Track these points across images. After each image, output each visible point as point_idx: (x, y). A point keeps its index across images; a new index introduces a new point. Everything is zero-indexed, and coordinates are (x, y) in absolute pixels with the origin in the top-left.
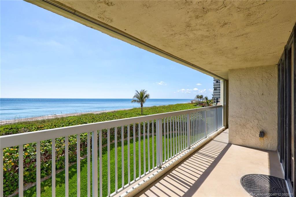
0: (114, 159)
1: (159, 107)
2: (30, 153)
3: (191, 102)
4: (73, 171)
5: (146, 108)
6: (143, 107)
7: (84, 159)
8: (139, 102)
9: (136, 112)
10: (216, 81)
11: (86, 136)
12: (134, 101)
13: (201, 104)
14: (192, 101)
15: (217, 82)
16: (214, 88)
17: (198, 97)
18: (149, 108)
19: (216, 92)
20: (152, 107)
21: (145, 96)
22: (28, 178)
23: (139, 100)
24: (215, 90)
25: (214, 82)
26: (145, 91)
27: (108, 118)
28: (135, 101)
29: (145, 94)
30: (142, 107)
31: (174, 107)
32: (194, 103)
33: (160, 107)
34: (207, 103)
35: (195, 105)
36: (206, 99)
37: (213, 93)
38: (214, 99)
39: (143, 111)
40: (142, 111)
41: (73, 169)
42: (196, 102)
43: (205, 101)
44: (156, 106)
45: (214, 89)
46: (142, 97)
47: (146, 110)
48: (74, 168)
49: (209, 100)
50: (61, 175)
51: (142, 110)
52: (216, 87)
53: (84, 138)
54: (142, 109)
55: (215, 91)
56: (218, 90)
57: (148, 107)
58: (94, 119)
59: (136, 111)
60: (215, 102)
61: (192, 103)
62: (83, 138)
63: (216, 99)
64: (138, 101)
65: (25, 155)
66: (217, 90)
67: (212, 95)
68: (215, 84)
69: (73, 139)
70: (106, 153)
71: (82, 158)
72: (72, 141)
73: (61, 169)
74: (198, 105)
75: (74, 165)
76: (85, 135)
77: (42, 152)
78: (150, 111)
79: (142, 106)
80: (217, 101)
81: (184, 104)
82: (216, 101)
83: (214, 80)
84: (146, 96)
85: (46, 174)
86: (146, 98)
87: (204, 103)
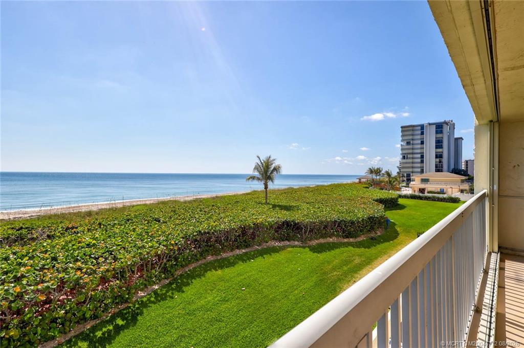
0: (206, 298)
1: (298, 189)
2: (25, 288)
3: (357, 181)
4: (118, 325)
5: (274, 191)
6: (268, 189)
7: (145, 296)
8: (261, 180)
9: (255, 198)
10: (406, 142)
11: (151, 249)
12: (251, 178)
13: (377, 184)
14: (360, 179)
15: (408, 143)
16: (403, 154)
17: (371, 171)
18: (281, 190)
19: (406, 163)
20: (285, 189)
21: (272, 168)
22: (17, 343)
23: (260, 176)
24: (404, 158)
25: (403, 143)
26: (271, 159)
27: (201, 211)
28: (253, 178)
29: (272, 164)
30: (266, 191)
31: (326, 190)
32: (365, 183)
33: (300, 189)
34: (390, 182)
35: (366, 186)
36: (389, 174)
37: (398, 165)
38: (401, 175)
39: (268, 198)
40: (266, 198)
41: (119, 319)
42: (368, 181)
43: (387, 179)
44: (293, 188)
45: (401, 157)
46: (267, 171)
47: (274, 196)
48: (121, 319)
49: (393, 178)
50: (92, 335)
51: (266, 195)
52: (405, 154)
53: (147, 252)
54: (266, 193)
55: (404, 161)
56: (410, 158)
57: (279, 190)
58: (175, 211)
59: (255, 196)
60: (403, 181)
61: (360, 182)
62: (145, 253)
63: (405, 175)
64: (258, 179)
65: (15, 292)
66: (407, 158)
67: (398, 167)
68: (404, 147)
69: (124, 255)
70: (192, 282)
71: (143, 294)
72: (121, 259)
73: (94, 319)
74: (372, 186)
75: (124, 310)
76: (151, 247)
77: (52, 285)
78: (281, 197)
79: (266, 188)
80: (407, 179)
81: (346, 184)
82: (405, 179)
83: (402, 141)
84: (275, 169)
85: (60, 332)
86: (275, 173)
87: (383, 183)
